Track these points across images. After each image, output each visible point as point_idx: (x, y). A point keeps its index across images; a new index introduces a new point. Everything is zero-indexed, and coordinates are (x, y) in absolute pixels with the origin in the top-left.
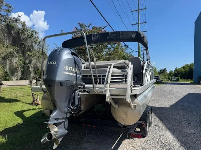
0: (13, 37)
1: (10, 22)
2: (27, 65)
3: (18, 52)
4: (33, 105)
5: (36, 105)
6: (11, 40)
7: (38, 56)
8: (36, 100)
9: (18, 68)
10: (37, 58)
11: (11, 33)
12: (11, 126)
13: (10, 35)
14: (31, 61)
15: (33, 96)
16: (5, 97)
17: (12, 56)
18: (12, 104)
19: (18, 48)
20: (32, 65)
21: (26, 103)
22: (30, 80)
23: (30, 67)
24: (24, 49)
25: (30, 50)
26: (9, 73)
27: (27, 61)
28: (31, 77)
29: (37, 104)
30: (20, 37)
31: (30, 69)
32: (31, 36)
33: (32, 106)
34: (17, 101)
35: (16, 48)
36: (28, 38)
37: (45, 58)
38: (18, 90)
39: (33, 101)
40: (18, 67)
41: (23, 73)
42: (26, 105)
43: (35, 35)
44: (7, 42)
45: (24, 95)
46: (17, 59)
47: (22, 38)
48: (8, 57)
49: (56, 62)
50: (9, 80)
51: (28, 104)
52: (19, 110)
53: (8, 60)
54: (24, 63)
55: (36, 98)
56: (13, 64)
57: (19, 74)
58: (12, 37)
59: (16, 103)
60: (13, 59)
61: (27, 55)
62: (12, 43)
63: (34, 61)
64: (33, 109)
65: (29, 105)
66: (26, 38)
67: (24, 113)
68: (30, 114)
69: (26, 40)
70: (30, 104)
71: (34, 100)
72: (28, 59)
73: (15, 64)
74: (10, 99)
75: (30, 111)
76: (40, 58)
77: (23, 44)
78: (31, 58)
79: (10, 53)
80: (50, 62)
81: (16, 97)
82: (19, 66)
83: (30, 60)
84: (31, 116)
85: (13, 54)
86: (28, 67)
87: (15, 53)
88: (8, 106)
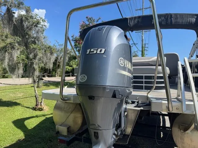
0: (15, 24)
1: (11, 6)
2: (31, 60)
3: (20, 44)
4: (36, 110)
5: (40, 111)
6: (12, 28)
7: (45, 50)
8: (40, 104)
9: (19, 65)
10: (43, 52)
11: (13, 21)
12: (8, 145)
13: (11, 22)
14: (35, 56)
15: (36, 98)
16: (1, 99)
17: (13, 48)
18: (10, 108)
19: (21, 39)
20: (37, 61)
21: (28, 108)
22: (34, 79)
23: (35, 63)
24: (27, 41)
25: (34, 43)
26: (8, 69)
27: (31, 56)
28: (35, 75)
29: (41, 109)
30: (24, 25)
31: (35, 66)
32: (38, 24)
33: (34, 111)
34: (16, 104)
35: (19, 39)
36: (33, 26)
37: (53, 53)
38: (17, 90)
39: (36, 105)
40: (19, 63)
41: (25, 71)
42: (28, 109)
43: (42, 23)
44: (7, 31)
45: (25, 97)
46: (19, 52)
47: (25, 26)
48: (7, 49)
49: (103, 50)
50: (7, 77)
51: (30, 108)
52: (19, 118)
53: (7, 53)
54: (28, 58)
55: (40, 102)
56: (13, 58)
57: (21, 71)
58: (13, 25)
59: (15, 107)
60: (14, 51)
61: (32, 47)
62: (13, 32)
63: (40, 55)
64: (37, 116)
65: (31, 111)
66: (31, 26)
67: (26, 123)
68: (33, 125)
69: (30, 29)
70: (32, 109)
71: (38, 103)
72: (32, 54)
73: (15, 59)
74: (8, 101)
75: (33, 119)
76: (47, 52)
77: (27, 33)
78: (35, 52)
79: (10, 44)
80: (92, 50)
81: (15, 99)
82: (21, 61)
83: (34, 54)
84: (35, 128)
85: (14, 45)
86: (32, 63)
87: (17, 44)
88: (6, 112)
